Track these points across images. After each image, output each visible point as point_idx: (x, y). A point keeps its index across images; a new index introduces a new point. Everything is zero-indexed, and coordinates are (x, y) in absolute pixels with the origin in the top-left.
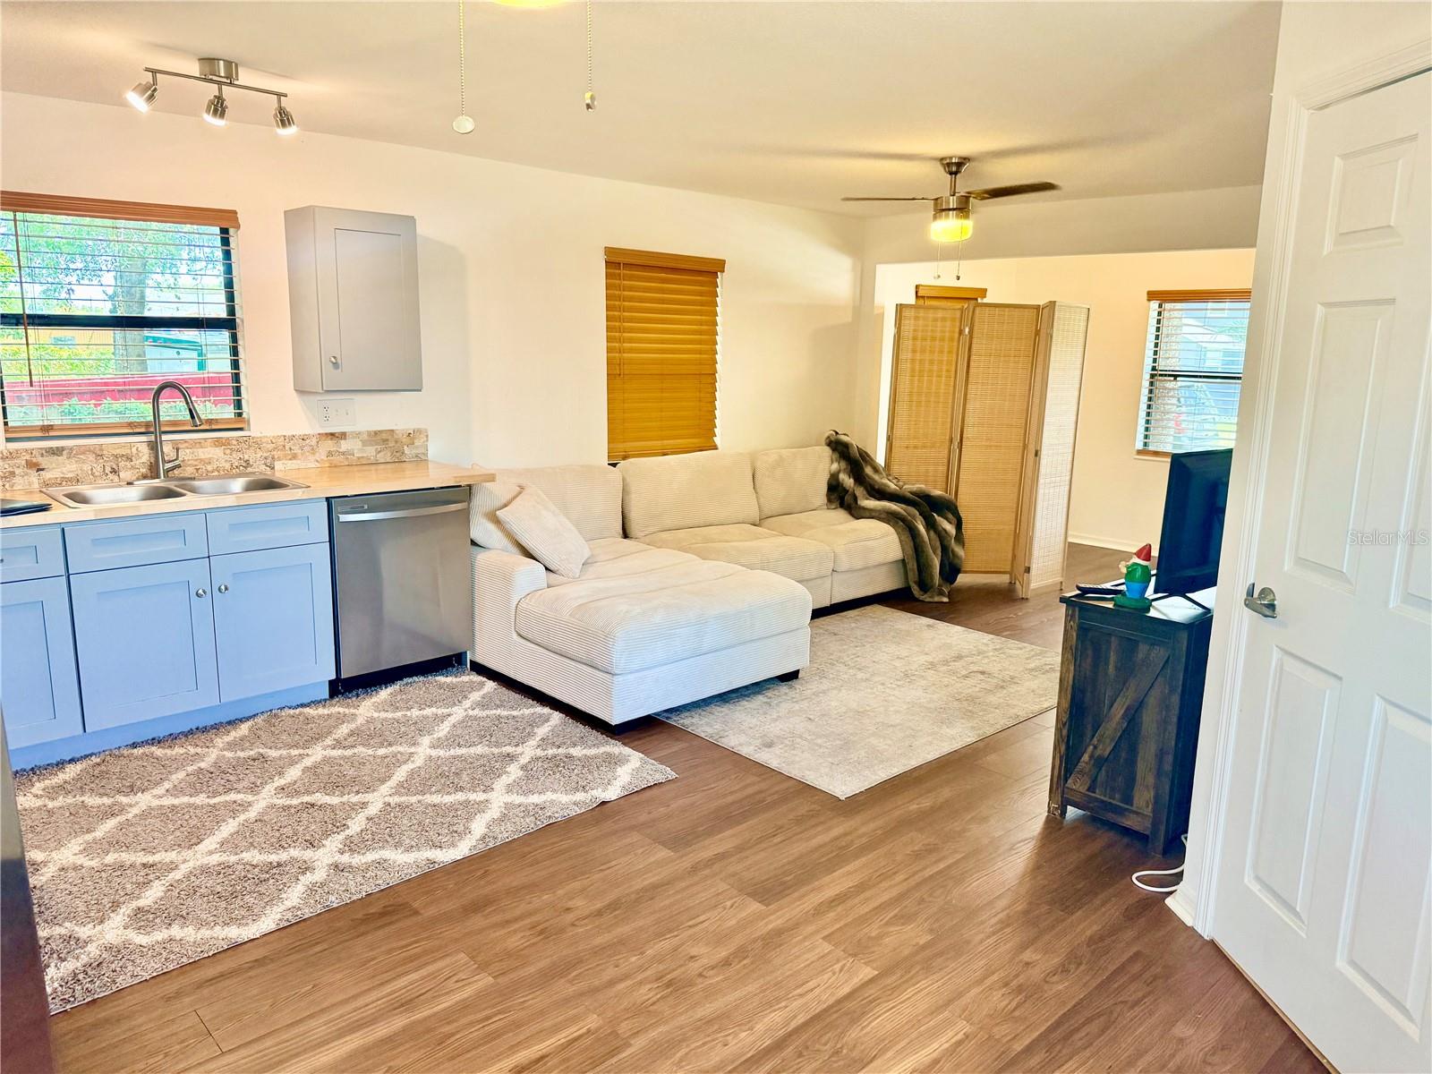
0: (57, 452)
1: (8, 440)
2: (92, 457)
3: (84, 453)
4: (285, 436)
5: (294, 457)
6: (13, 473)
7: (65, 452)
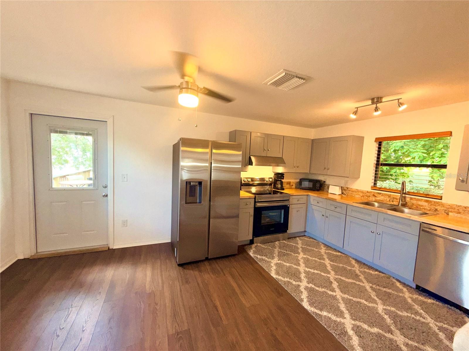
0: (380, 194)
1: (372, 189)
2: (387, 197)
3: (385, 195)
4: (456, 205)
5: (459, 213)
6: (370, 196)
7: (381, 194)
